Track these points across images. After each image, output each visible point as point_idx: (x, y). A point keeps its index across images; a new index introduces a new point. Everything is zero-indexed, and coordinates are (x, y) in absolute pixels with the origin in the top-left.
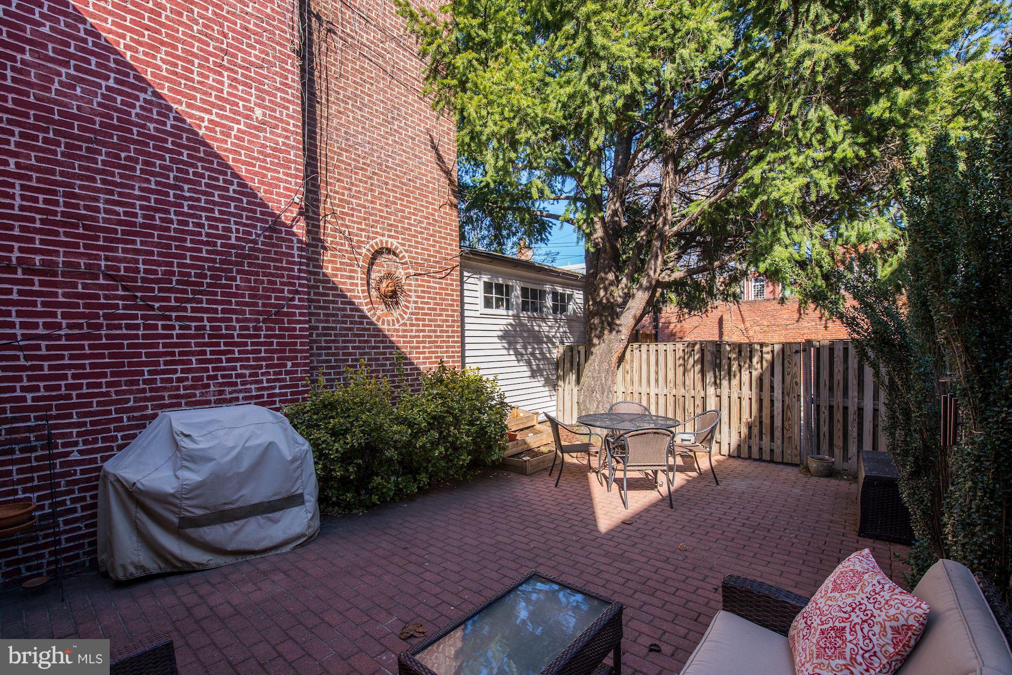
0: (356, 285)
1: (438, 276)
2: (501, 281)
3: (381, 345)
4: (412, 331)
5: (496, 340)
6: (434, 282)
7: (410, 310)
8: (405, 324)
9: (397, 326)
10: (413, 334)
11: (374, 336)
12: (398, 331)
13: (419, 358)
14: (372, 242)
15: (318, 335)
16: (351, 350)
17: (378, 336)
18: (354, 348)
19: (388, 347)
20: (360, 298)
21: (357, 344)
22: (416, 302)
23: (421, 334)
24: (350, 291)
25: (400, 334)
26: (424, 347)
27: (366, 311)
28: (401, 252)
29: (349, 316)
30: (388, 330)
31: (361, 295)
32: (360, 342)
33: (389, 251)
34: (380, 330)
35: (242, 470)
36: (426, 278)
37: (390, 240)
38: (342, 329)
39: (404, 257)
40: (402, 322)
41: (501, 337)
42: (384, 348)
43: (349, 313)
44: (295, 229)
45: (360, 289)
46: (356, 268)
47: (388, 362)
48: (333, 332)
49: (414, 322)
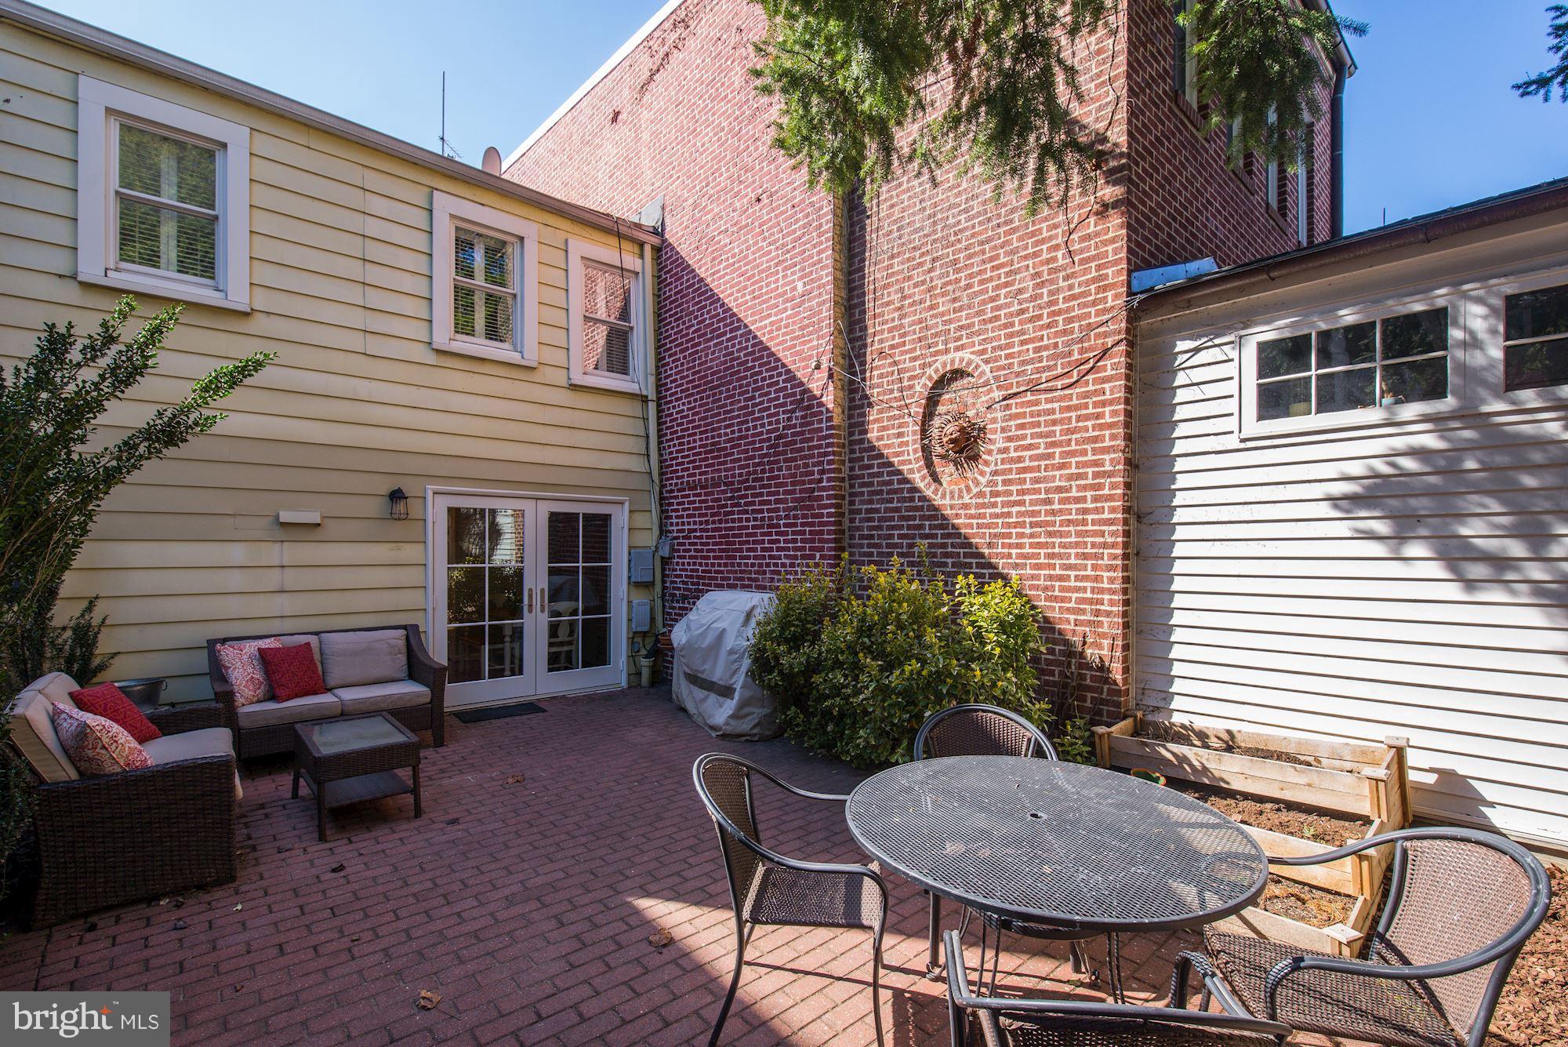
0: (907, 444)
1: (1059, 384)
2: (1349, 316)
3: (940, 532)
4: (994, 505)
5: (1324, 510)
6: (1048, 401)
7: (993, 467)
8: (981, 494)
9: (967, 500)
10: (997, 510)
11: (930, 518)
12: (966, 506)
13: (1009, 556)
14: (930, 371)
15: (861, 521)
16: (896, 541)
17: (935, 517)
18: (901, 536)
19: (949, 536)
20: (910, 463)
21: (905, 531)
22: (1005, 450)
23: (1015, 509)
24: (897, 454)
25: (973, 511)
26: (1021, 535)
27: (918, 480)
28: (977, 367)
29: (895, 491)
30: (952, 507)
31: (912, 457)
32: (909, 527)
33: (958, 374)
34: (936, 509)
35: (704, 646)
36: (1029, 397)
37: (960, 354)
38: (887, 510)
39: (983, 373)
40: (975, 490)
41: (1354, 499)
42: (944, 536)
43: (896, 486)
44: (824, 399)
45: (910, 448)
46: (907, 419)
47: (949, 561)
48: (876, 515)
49: (1000, 488)
